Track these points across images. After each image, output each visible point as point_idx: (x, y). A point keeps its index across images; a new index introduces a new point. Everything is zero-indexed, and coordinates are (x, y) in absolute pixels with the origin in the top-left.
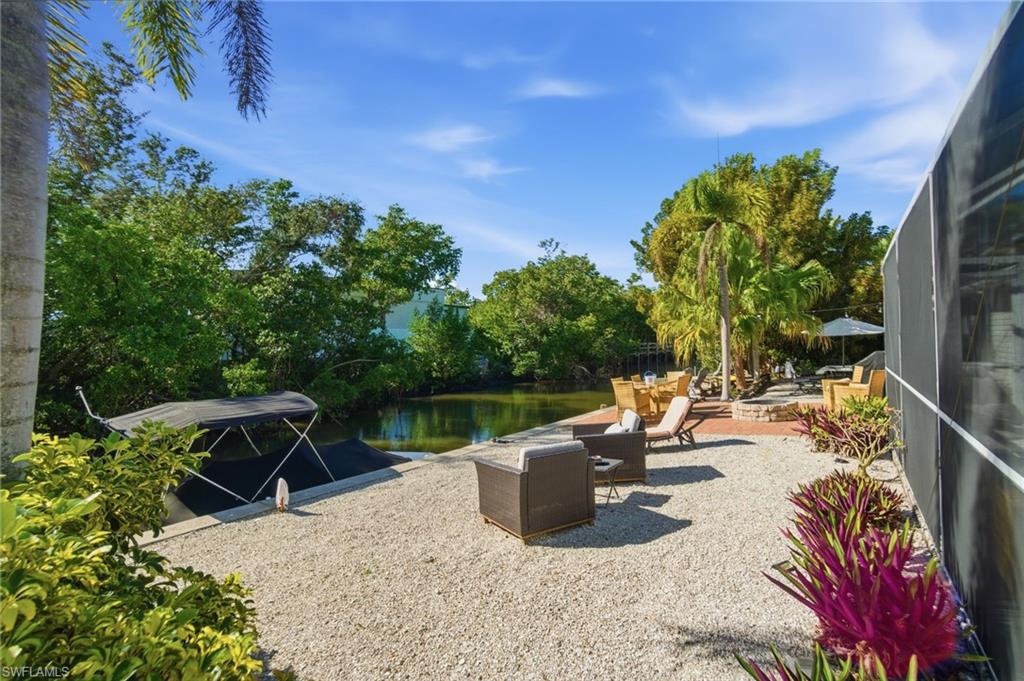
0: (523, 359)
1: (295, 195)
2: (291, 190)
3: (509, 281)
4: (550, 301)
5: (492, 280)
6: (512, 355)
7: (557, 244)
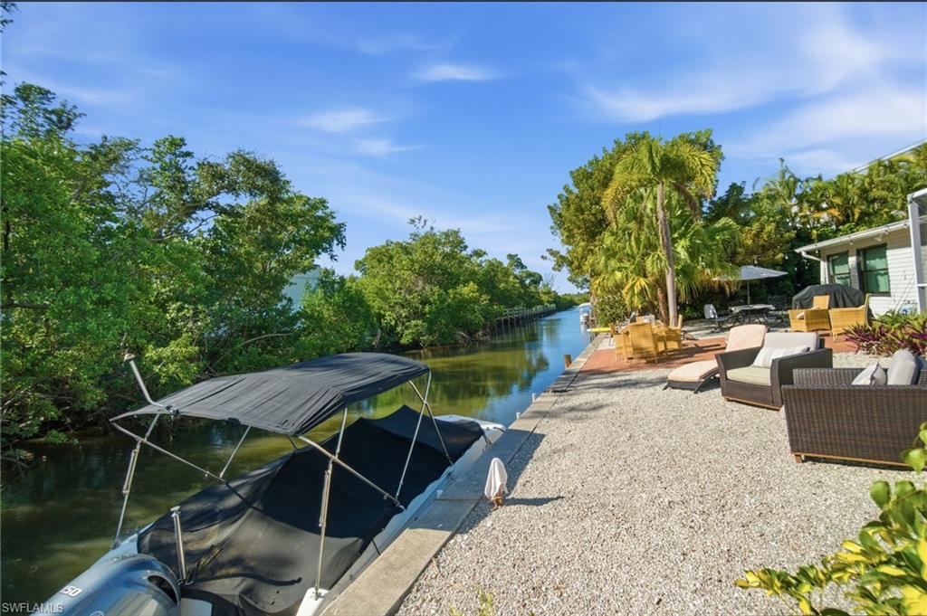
0: (407, 328)
1: (188, 154)
2: (184, 149)
3: (381, 257)
4: (428, 272)
5: (364, 256)
6: (396, 325)
7: (425, 221)
